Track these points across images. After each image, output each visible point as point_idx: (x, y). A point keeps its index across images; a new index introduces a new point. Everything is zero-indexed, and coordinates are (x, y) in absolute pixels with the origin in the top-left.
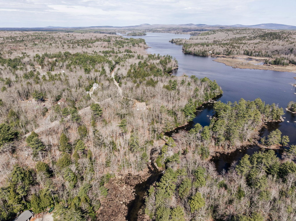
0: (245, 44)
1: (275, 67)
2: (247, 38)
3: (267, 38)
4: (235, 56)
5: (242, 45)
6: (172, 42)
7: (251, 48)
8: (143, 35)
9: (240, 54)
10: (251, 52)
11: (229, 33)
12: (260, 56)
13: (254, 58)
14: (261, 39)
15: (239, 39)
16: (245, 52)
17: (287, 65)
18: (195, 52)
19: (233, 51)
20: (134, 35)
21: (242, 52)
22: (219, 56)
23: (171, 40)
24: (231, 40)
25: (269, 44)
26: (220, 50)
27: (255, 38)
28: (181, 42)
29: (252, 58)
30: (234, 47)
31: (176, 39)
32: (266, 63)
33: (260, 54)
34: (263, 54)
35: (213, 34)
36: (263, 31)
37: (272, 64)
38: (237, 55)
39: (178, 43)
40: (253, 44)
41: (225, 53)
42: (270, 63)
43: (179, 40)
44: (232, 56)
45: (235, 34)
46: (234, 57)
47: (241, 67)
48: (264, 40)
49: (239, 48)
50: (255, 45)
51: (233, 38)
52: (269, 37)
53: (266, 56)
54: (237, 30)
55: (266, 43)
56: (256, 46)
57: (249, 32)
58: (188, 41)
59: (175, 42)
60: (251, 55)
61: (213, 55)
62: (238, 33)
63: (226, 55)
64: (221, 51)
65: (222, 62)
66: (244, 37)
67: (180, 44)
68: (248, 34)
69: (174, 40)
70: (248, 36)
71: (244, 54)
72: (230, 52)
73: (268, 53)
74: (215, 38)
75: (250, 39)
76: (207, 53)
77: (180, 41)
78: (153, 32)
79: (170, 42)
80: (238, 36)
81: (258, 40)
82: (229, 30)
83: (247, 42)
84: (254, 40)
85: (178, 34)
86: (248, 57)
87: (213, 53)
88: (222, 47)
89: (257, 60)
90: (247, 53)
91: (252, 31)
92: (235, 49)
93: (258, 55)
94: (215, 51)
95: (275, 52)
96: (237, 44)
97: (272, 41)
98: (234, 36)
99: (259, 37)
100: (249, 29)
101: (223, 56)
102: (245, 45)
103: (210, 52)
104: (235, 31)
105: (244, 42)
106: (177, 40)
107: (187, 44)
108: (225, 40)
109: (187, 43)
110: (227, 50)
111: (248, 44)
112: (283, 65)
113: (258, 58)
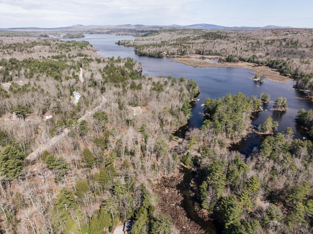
0: (193, 43)
1: (229, 64)
2: (191, 38)
3: (210, 38)
4: (189, 55)
5: (191, 45)
6: (119, 43)
7: (200, 48)
8: (81, 37)
9: (192, 53)
10: (203, 51)
11: (172, 33)
12: (211, 55)
13: (206, 56)
14: (205, 39)
15: (184, 39)
16: (197, 51)
17: (238, 61)
18: (150, 53)
19: (186, 51)
20: (71, 37)
21: (194, 52)
22: (174, 56)
23: (117, 42)
24: (177, 40)
25: (215, 43)
26: (173, 50)
27: (199, 38)
28: (129, 44)
29: (205, 57)
30: (185, 47)
31: (122, 41)
32: (220, 61)
33: (211, 52)
34: (214, 53)
35: (157, 34)
36: (202, 31)
37: (225, 62)
38: (190, 55)
39: (127, 44)
40: (200, 44)
41: (179, 53)
42: (223, 61)
43: (126, 42)
44: (186, 56)
45: (179, 35)
46: (188, 57)
47: (200, 65)
48: (208, 39)
49: (190, 48)
50: (202, 45)
51: (178, 38)
52: (211, 36)
53: (216, 55)
54: (179, 30)
55: (211, 42)
56: (204, 45)
57: (191, 32)
58: (136, 43)
59: (122, 44)
60: (203, 55)
61: (168, 55)
62: (181, 33)
63: (181, 55)
64: (175, 52)
65: (180, 62)
66: (188, 37)
67: (129, 46)
68: (190, 34)
69: (120, 41)
70: (192, 36)
71: (197, 53)
72: (184, 52)
73: (218, 52)
74: (161, 39)
75: (194, 39)
76: (162, 54)
77: (128, 42)
78: (91, 33)
79: (116, 43)
80: (182, 36)
81: (203, 40)
82: (171, 31)
83: (193, 41)
84: (199, 39)
85: (119, 35)
86: (201, 56)
87: (168, 54)
88: (175, 48)
89: (210, 59)
90: (199, 52)
91: (193, 31)
92: (187, 49)
93: (209, 54)
94: (169, 51)
95: (223, 50)
96: (185, 44)
97: (215, 41)
98: (179, 36)
99: (202, 36)
100: (189, 30)
101: (177, 56)
102: (193, 45)
103: (164, 53)
104: (177, 31)
105: (191, 42)
106: (124, 42)
107: (136, 46)
108: (172, 41)
109: (136, 44)
110: (180, 50)
111: (196, 44)
112: (234, 62)
113: (210, 57)
